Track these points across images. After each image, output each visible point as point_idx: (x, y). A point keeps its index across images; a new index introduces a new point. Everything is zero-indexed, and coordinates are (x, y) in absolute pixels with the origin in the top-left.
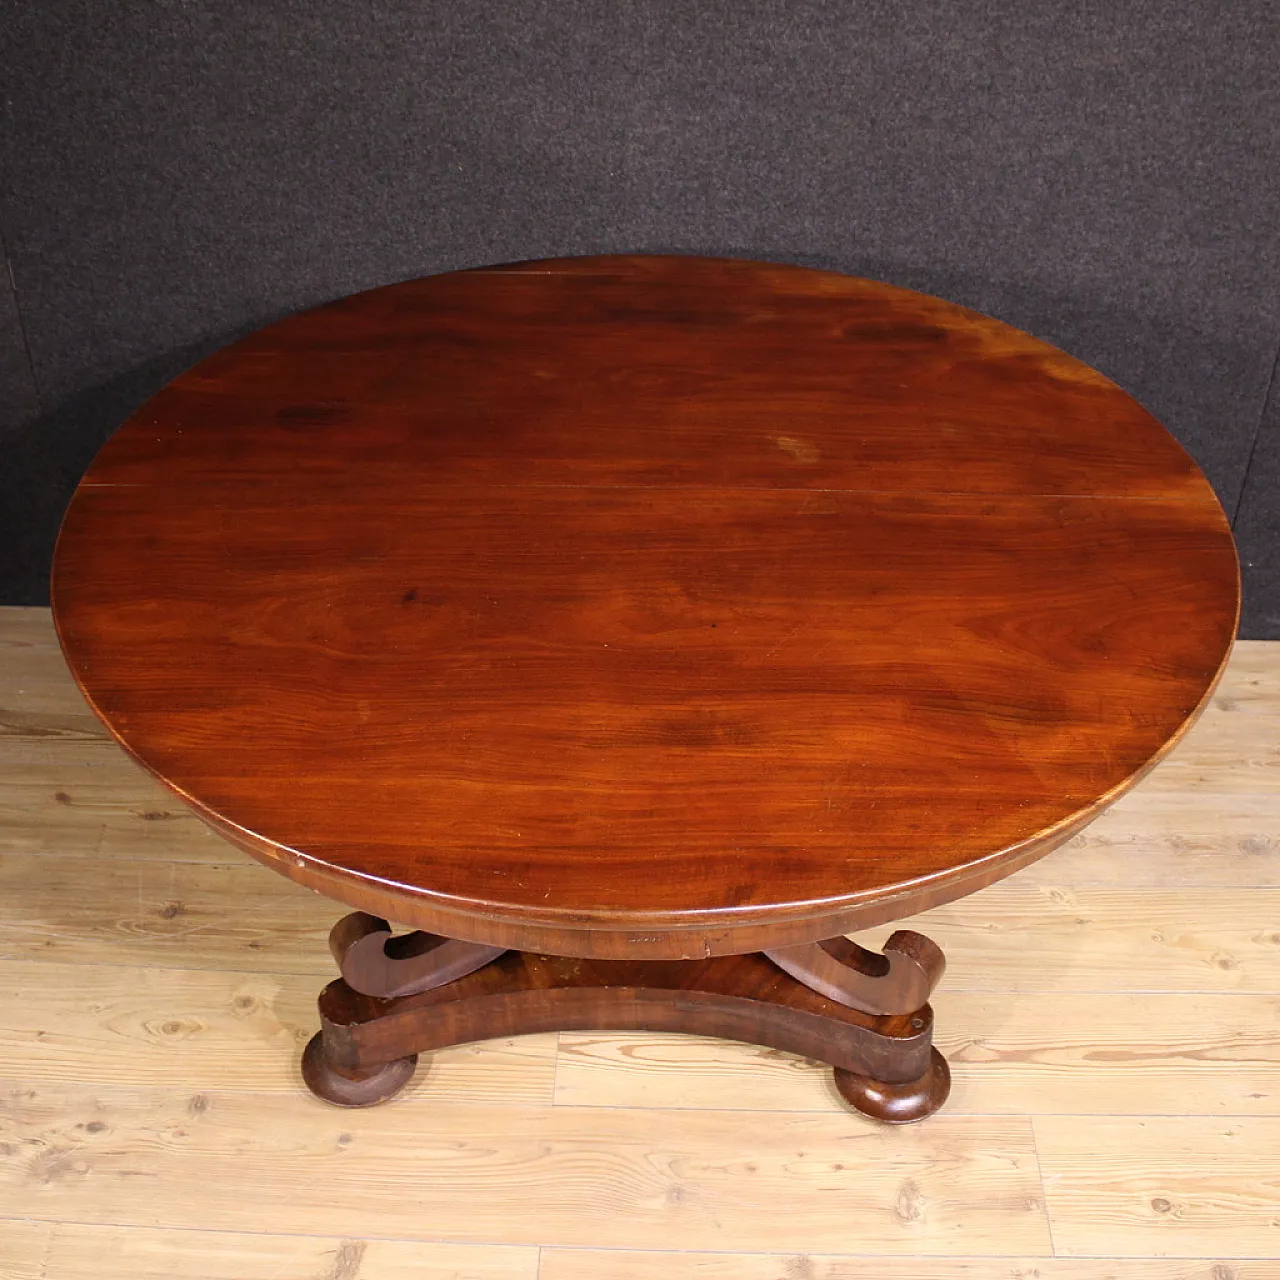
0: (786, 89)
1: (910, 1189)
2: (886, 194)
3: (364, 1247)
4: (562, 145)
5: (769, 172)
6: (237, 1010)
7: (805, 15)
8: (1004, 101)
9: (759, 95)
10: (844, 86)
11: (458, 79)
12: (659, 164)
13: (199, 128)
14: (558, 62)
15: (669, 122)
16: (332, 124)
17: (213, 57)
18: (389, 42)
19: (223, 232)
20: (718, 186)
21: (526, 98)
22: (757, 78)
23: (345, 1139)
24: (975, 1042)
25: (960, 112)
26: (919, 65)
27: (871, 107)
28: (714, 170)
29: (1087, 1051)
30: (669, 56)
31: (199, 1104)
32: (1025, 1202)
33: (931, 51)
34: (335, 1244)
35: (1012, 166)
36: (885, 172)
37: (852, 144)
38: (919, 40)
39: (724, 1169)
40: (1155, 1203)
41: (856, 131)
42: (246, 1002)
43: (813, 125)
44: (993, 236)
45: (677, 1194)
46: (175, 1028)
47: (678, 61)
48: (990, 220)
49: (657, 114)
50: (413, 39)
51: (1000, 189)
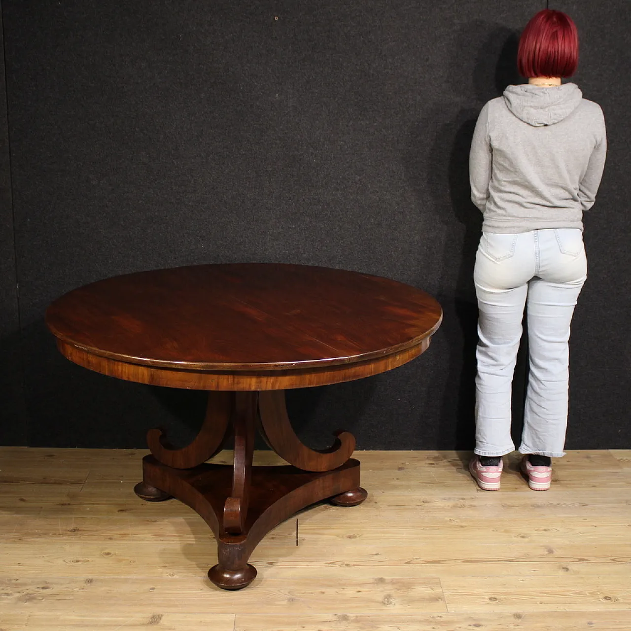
0: (326, 214)
1: (389, 597)
2: (366, 255)
3: (162, 616)
4: (242, 237)
5: (322, 247)
6: (104, 556)
7: (332, 186)
8: (408, 217)
9: (316, 217)
10: (348, 213)
11: (204, 212)
12: (279, 245)
13: (101, 230)
14: (241, 205)
15: (282, 228)
16: (154, 229)
17: (110, 203)
18: (178, 197)
19: (107, 272)
20: (302, 252)
21: (229, 218)
22: (316, 211)
23: (153, 589)
24: (416, 559)
25: (392, 222)
26: (375, 204)
27: (359, 221)
28: (300, 246)
29: (463, 560)
30: (283, 203)
31: (90, 581)
32: (437, 599)
33: (380, 199)
34: (150, 615)
35: (414, 242)
36: (366, 245)
37: (353, 235)
38: (375, 195)
39: (312, 593)
40: (490, 599)
41: (354, 230)
42: (108, 554)
43: (337, 228)
44: (410, 270)
45: (292, 600)
46: (77, 561)
47: (286, 204)
48: (408, 264)
49: (278, 224)
50: (187, 197)
51: (410, 251)
